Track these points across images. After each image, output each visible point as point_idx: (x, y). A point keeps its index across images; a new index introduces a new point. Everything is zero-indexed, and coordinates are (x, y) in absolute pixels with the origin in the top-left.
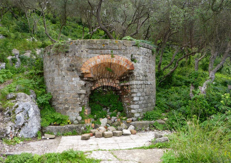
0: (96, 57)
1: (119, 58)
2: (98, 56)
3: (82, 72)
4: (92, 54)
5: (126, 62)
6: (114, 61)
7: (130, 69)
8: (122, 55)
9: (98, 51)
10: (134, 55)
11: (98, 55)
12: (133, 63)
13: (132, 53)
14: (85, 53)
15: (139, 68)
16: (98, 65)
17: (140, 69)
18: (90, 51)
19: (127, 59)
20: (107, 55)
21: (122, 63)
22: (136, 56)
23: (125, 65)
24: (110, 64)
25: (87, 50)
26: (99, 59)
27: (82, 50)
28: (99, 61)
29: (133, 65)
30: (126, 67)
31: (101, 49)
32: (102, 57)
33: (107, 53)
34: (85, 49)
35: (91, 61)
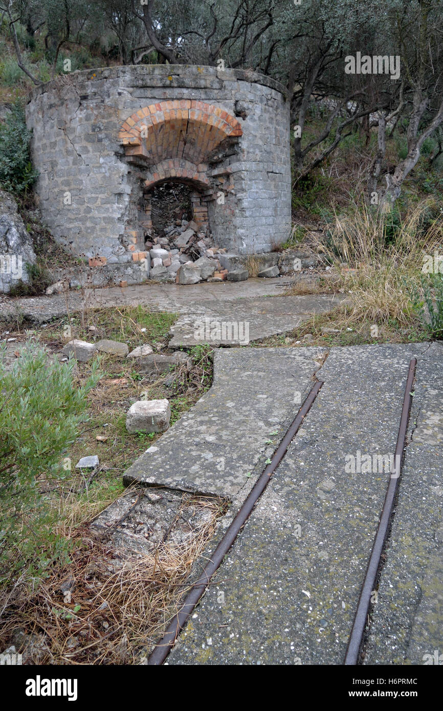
0: (152, 107)
1: (206, 110)
2: (159, 106)
3: (121, 143)
4: (144, 100)
5: (222, 117)
6: (196, 116)
7: (233, 134)
8: (214, 101)
9: (157, 93)
10: (241, 103)
11: (157, 102)
12: (239, 119)
13: (238, 97)
14: (127, 97)
15: (252, 132)
16: (157, 125)
17: (256, 136)
18: (138, 92)
19: (226, 110)
20: (179, 102)
21: (212, 121)
22: (245, 105)
23: (220, 126)
24: (187, 123)
25: (131, 89)
26: (160, 110)
27: (120, 91)
28: (160, 117)
29: (238, 124)
30: (224, 130)
31: (164, 87)
32: (166, 105)
33: (179, 96)
34: (126, 88)
35: (141, 116)
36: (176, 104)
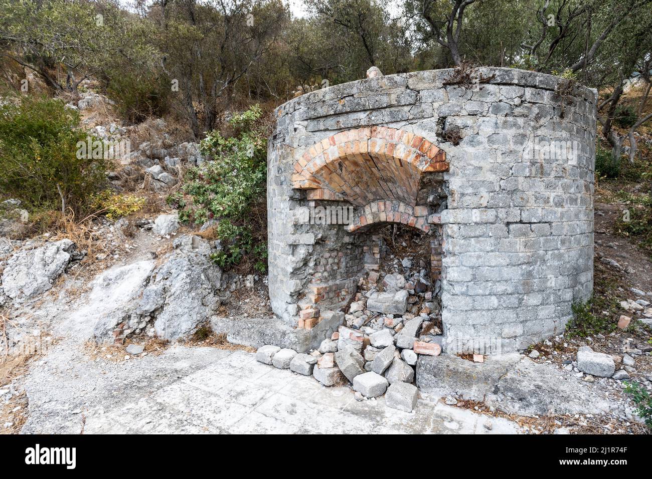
0: (326, 142)
1: (391, 136)
2: (333, 138)
3: (294, 187)
4: (318, 134)
5: (414, 146)
6: (378, 147)
7: (431, 169)
8: (404, 123)
9: (331, 123)
10: (449, 120)
11: (331, 134)
12: (447, 147)
13: (445, 110)
14: (302, 132)
15: (472, 162)
16: (333, 162)
18: (312, 125)
19: (424, 134)
20: (357, 130)
21: (400, 153)
22: (459, 122)
23: (411, 159)
24: (371, 159)
25: (306, 123)
26: (335, 144)
27: (296, 126)
28: (334, 154)
29: (441, 152)
30: (417, 164)
31: (337, 114)
32: (341, 138)
33: (355, 123)
34: (300, 122)
35: (313, 154)
36: (353, 134)
